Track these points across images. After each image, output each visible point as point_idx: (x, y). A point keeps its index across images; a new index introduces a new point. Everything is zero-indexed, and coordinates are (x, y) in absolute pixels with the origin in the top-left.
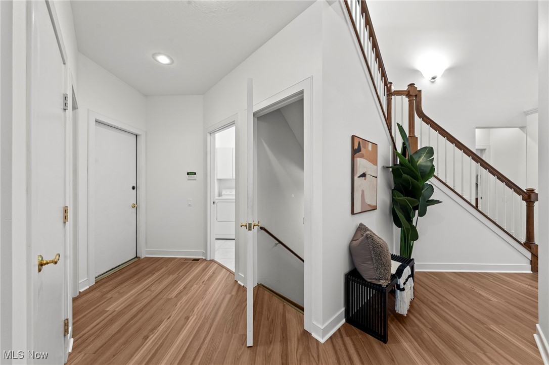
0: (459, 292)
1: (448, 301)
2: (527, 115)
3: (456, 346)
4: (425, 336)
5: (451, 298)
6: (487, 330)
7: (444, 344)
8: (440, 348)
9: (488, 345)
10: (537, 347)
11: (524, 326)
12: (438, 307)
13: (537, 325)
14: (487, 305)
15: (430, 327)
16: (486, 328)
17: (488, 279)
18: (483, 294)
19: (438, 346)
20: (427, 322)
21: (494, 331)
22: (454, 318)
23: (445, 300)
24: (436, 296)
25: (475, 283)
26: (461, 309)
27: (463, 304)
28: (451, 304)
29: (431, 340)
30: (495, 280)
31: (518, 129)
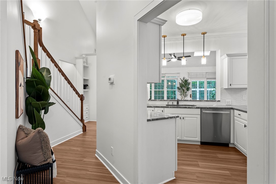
0: (66, 153)
1: (65, 160)
2: (76, 59)
3: (79, 176)
4: (67, 181)
5: (65, 157)
6: (84, 162)
7: (75, 178)
8: (75, 181)
9: (88, 167)
10: (97, 158)
11: (91, 154)
12: (63, 165)
13: (96, 150)
14: (78, 153)
15: (66, 176)
16: (83, 162)
17: (72, 142)
18: (75, 149)
19: (74, 181)
20: (63, 175)
21: (86, 161)
22: (72, 165)
23: (63, 160)
24: (59, 161)
25: (69, 145)
26: (71, 160)
27: (71, 157)
28: (67, 160)
29: (70, 181)
30: (75, 141)
31: (73, 65)
